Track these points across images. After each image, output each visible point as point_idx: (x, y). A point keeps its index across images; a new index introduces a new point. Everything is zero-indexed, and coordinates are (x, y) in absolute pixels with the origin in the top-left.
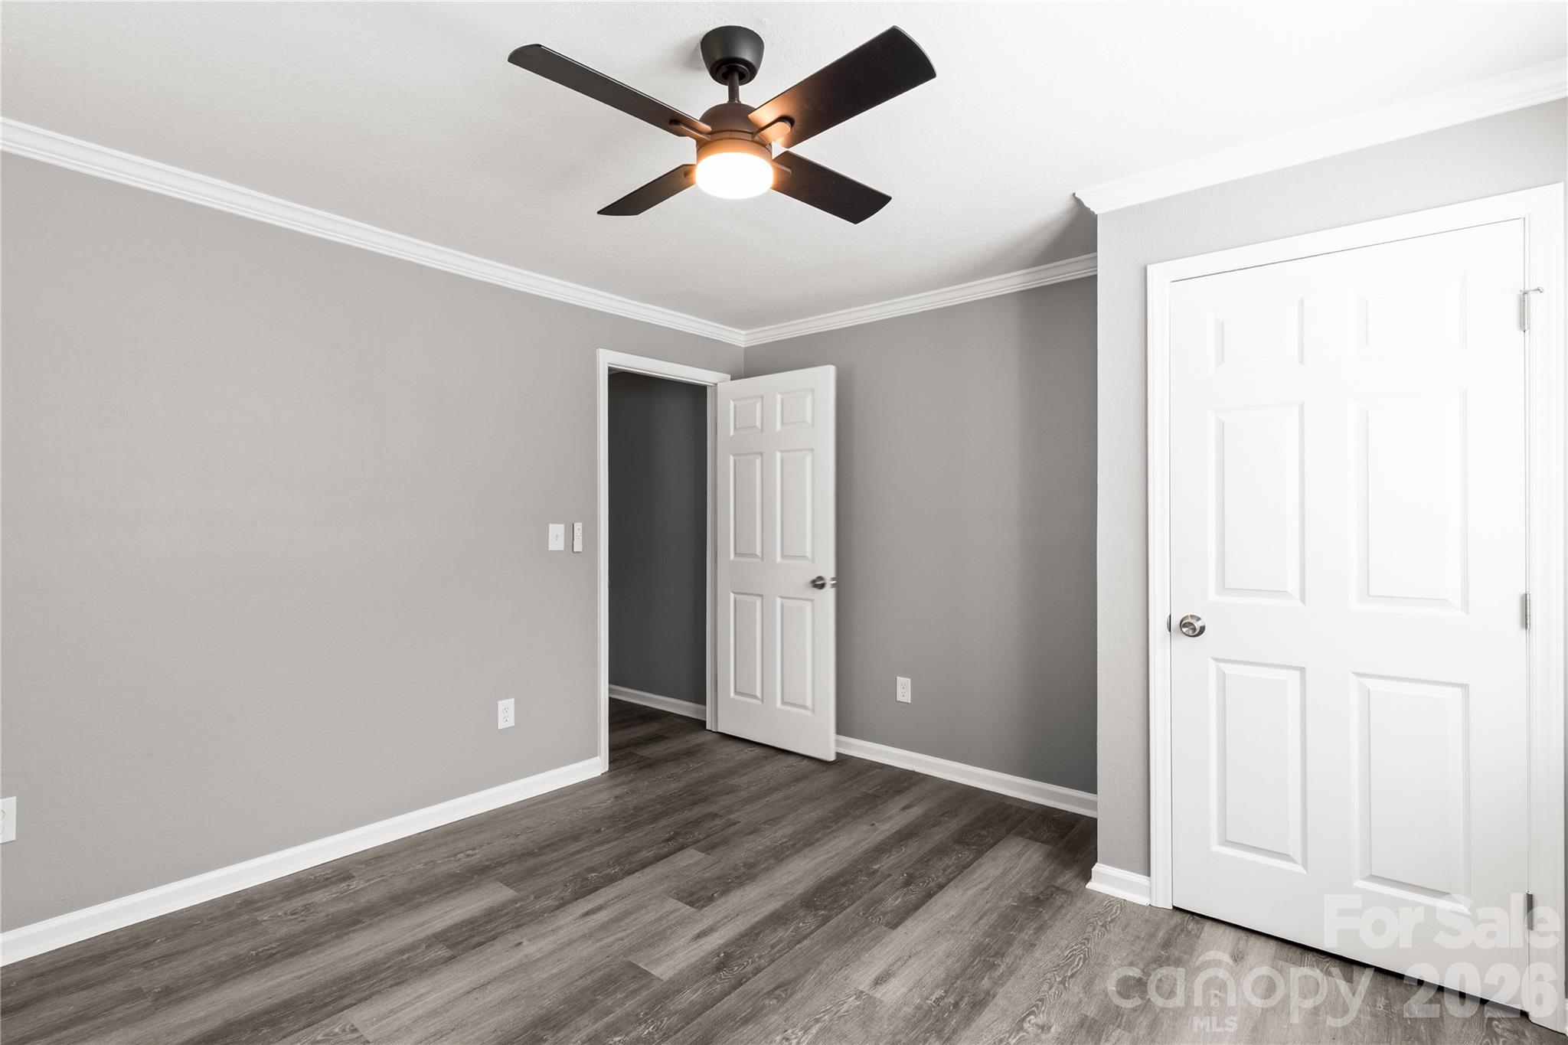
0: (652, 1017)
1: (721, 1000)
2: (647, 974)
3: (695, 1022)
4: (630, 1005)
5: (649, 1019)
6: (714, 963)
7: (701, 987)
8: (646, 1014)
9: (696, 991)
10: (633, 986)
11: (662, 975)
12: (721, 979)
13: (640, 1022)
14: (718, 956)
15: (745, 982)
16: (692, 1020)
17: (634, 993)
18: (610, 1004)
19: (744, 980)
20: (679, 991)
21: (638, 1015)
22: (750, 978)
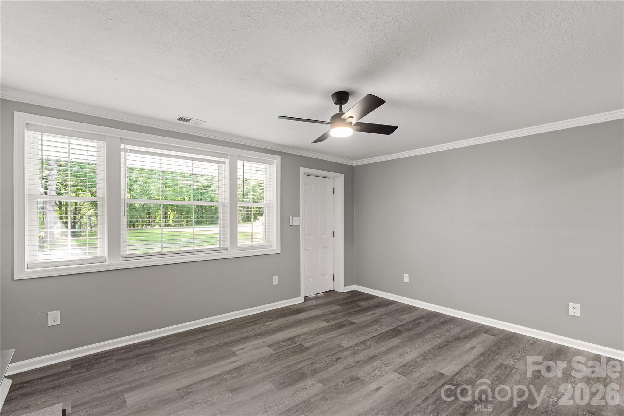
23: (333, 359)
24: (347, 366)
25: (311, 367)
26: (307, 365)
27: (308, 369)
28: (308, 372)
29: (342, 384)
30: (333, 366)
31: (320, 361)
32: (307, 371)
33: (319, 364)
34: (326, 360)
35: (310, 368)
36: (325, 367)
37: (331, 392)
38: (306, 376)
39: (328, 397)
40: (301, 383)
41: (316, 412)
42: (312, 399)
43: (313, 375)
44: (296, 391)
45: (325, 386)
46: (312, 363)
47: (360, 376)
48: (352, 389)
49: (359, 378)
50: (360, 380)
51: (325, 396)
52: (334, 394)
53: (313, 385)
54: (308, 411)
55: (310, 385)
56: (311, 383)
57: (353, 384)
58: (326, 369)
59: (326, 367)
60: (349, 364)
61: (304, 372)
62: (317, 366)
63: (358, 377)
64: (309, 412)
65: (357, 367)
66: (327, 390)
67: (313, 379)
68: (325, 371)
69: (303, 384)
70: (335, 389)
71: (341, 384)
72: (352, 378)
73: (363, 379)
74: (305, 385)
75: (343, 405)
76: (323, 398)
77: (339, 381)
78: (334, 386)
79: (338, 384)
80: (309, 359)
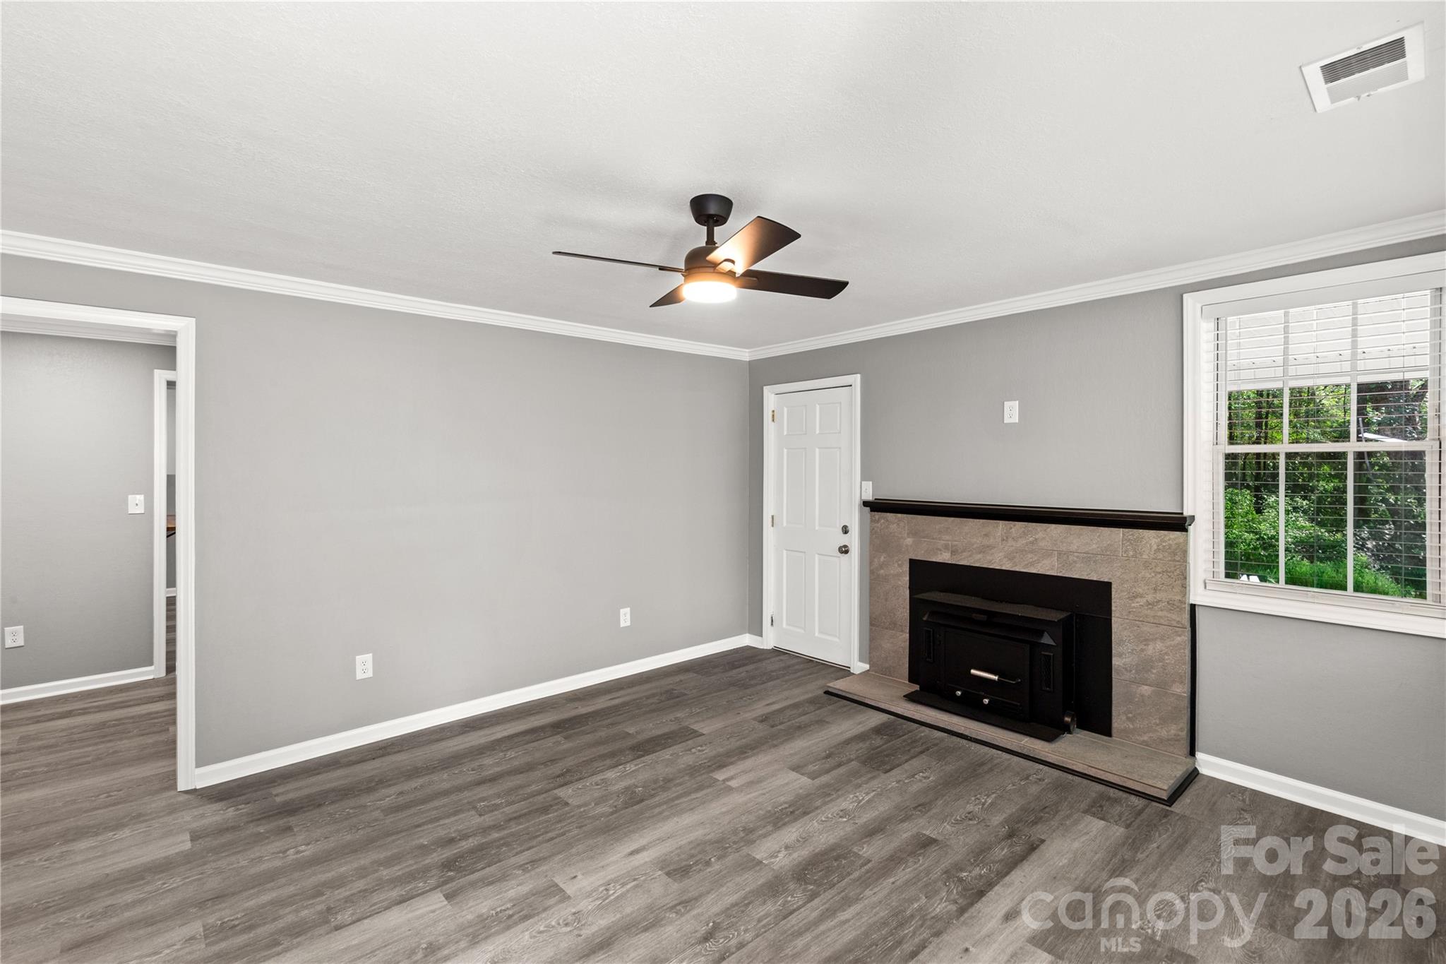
23: (725, 933)
24: (688, 908)
25: (786, 901)
26: (799, 908)
27: (792, 897)
28: (792, 886)
29: (710, 859)
30: (728, 909)
31: (764, 926)
32: (794, 890)
33: (767, 915)
34: (746, 931)
35: (789, 898)
36: (749, 903)
37: (735, 843)
38: (793, 874)
39: (742, 834)
40: (800, 859)
41: (760, 812)
42: (771, 829)
43: (776, 877)
44: (804, 842)
45: (748, 854)
46: (785, 918)
47: (665, 879)
48: (691, 849)
49: (668, 874)
50: (667, 870)
51: (747, 835)
52: (729, 838)
53: (774, 855)
54: (775, 813)
55: (779, 855)
56: (778, 859)
57: (687, 860)
58: (745, 898)
59: (746, 902)
60: (682, 915)
61: (803, 887)
62: (771, 907)
63: (669, 877)
64: (773, 812)
65: (659, 909)
66: (743, 846)
67: (775, 868)
68: (748, 889)
69: (795, 855)
70: (727, 848)
71: (712, 859)
72: (686, 874)
73: (660, 872)
74: (790, 854)
75: (715, 823)
76: (751, 832)
77: (716, 867)
78: (728, 854)
79: (719, 858)
80: (800, 934)
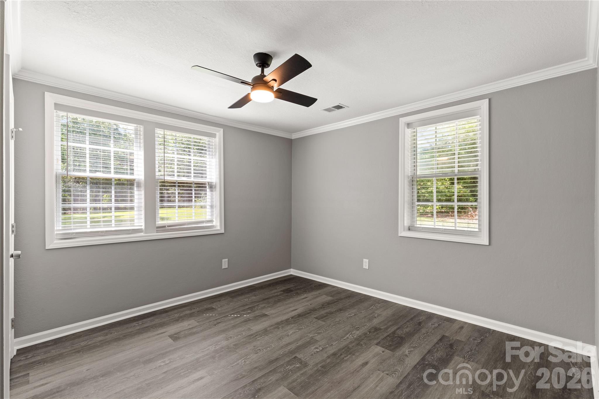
0: (287, 372)
1: (262, 376)
2: (289, 389)
3: (273, 369)
4: (295, 376)
5: (288, 371)
6: (261, 392)
7: (268, 382)
8: (289, 373)
9: (271, 380)
10: (295, 384)
11: (284, 388)
12: (260, 384)
13: (291, 370)
14: (258, 396)
15: (251, 382)
16: (273, 370)
17: (293, 381)
18: (302, 377)
19: (251, 383)
20: (277, 380)
21: (292, 372)
22: (249, 383)
